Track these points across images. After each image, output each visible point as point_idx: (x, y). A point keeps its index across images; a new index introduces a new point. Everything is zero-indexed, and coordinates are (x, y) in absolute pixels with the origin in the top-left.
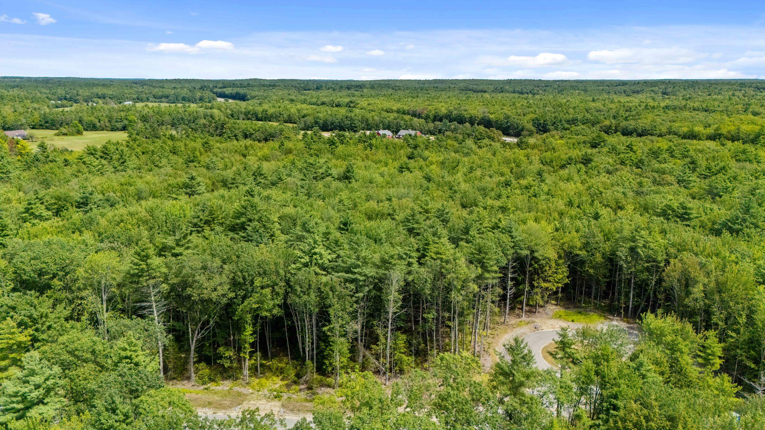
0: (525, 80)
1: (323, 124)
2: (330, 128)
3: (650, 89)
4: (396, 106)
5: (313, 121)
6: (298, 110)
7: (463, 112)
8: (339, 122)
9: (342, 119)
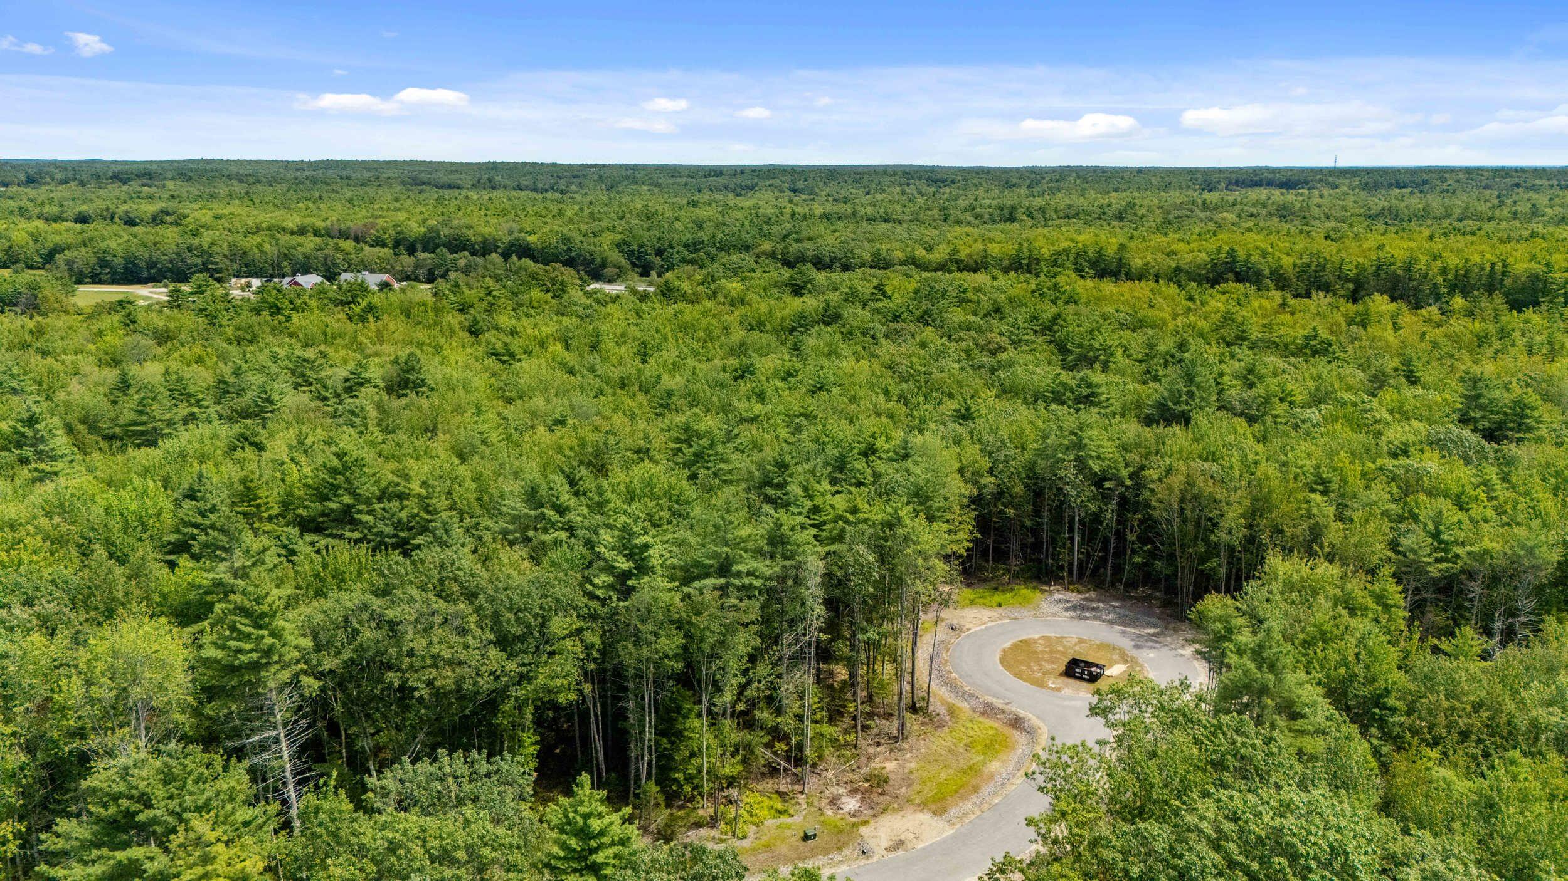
0: (525, 164)
1: (126, 269)
2: (145, 274)
3: (768, 183)
4: (293, 221)
5: (93, 260)
6: (32, 235)
7: (464, 231)
8: (171, 261)
9: (178, 254)
